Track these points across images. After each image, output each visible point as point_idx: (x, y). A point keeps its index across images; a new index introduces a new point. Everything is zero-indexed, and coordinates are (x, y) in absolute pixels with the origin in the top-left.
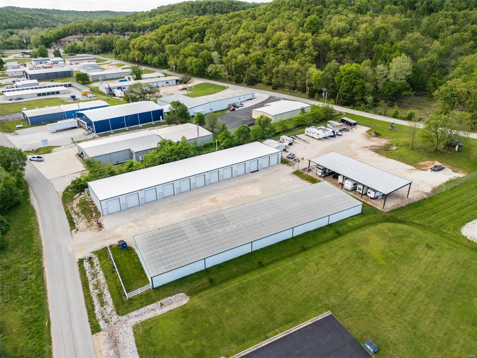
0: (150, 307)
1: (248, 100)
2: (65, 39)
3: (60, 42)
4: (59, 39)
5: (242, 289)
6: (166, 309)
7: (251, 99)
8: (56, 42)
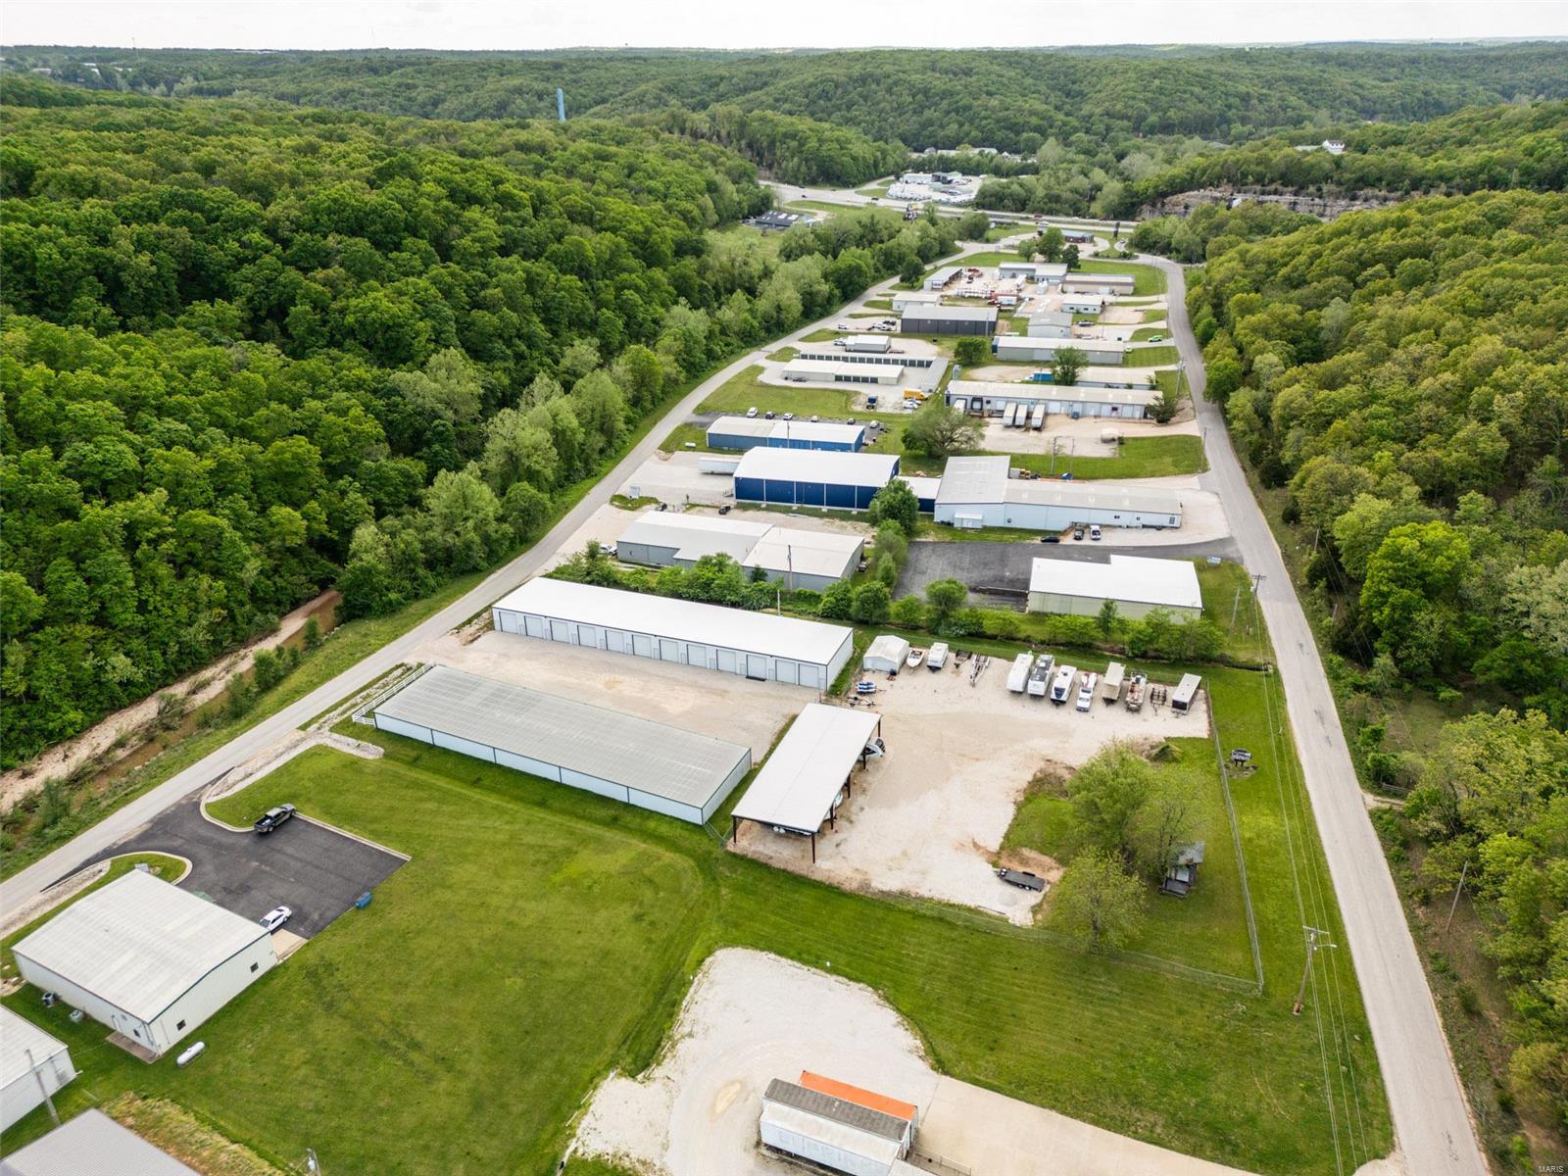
0: (351, 740)
1: (1144, 526)
2: (1181, 197)
3: (1163, 205)
4: (1164, 195)
5: (416, 785)
6: (355, 752)
7: (1159, 528)
8: (1154, 205)
